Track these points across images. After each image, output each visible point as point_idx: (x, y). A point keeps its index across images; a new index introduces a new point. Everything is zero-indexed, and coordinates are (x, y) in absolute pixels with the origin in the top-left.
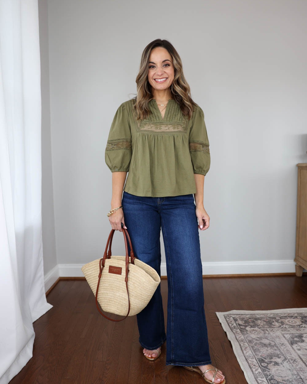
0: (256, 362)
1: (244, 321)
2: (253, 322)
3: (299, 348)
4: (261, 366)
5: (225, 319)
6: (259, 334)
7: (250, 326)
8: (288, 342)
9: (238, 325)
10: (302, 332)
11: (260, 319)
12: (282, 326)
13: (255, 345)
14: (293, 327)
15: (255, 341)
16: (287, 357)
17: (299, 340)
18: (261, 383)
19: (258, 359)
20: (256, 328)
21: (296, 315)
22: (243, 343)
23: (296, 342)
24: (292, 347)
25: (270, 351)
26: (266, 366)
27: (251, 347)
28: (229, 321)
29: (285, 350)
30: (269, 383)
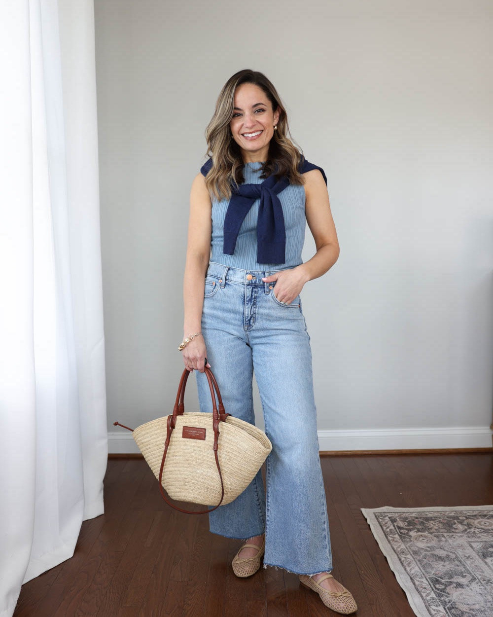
0: (428, 583)
1: (407, 522)
2: (422, 523)
4: (434, 589)
5: (377, 519)
6: (430, 541)
7: (416, 530)
8: (479, 555)
9: (397, 528)
11: (434, 518)
12: (468, 530)
13: (425, 559)
14: (486, 531)
15: (424, 553)
16: (477, 575)
18: (435, 613)
19: (429, 578)
20: (426, 533)
21: (491, 513)
22: (403, 556)
23: (491, 555)
24: (485, 562)
25: (448, 566)
26: (443, 589)
27: (417, 562)
28: (383, 523)
29: (473, 565)
30: (449, 613)
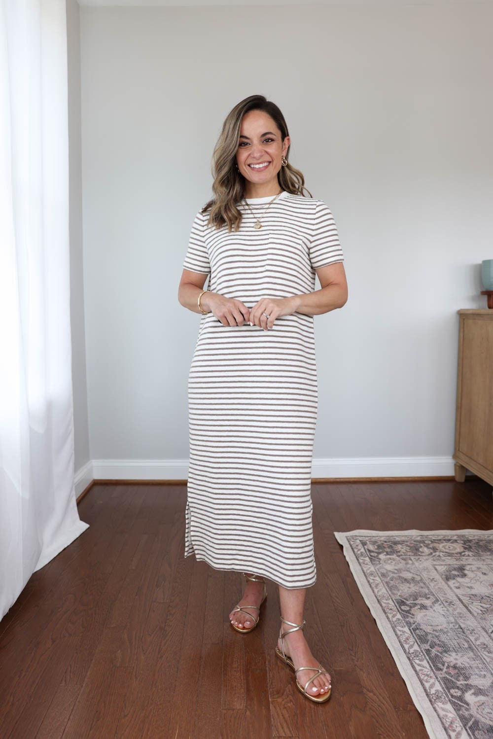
0: (393, 604)
1: (376, 545)
2: (390, 547)
3: (457, 585)
4: (400, 611)
5: (349, 541)
6: (398, 564)
7: (385, 553)
8: (442, 578)
9: (367, 551)
10: (465, 563)
11: (401, 542)
13: (390, 581)
14: (450, 555)
15: (391, 575)
16: (440, 597)
17: (459, 574)
18: (401, 635)
19: (395, 600)
20: (394, 556)
21: (455, 538)
22: (372, 578)
23: (454, 577)
24: (448, 584)
26: (408, 611)
27: (385, 583)
28: (354, 546)
29: (436, 587)
30: (414, 634)
